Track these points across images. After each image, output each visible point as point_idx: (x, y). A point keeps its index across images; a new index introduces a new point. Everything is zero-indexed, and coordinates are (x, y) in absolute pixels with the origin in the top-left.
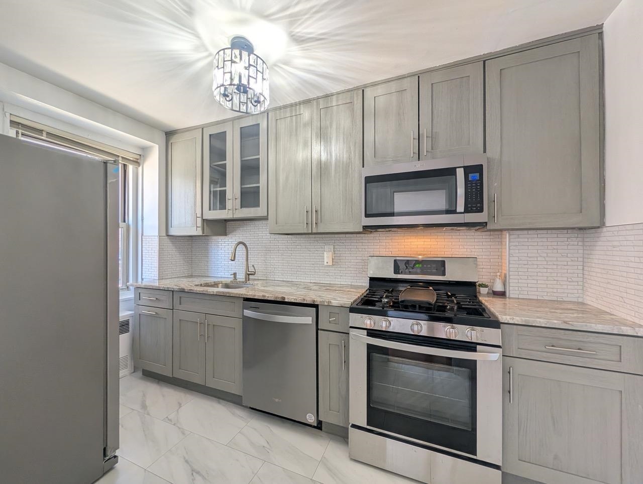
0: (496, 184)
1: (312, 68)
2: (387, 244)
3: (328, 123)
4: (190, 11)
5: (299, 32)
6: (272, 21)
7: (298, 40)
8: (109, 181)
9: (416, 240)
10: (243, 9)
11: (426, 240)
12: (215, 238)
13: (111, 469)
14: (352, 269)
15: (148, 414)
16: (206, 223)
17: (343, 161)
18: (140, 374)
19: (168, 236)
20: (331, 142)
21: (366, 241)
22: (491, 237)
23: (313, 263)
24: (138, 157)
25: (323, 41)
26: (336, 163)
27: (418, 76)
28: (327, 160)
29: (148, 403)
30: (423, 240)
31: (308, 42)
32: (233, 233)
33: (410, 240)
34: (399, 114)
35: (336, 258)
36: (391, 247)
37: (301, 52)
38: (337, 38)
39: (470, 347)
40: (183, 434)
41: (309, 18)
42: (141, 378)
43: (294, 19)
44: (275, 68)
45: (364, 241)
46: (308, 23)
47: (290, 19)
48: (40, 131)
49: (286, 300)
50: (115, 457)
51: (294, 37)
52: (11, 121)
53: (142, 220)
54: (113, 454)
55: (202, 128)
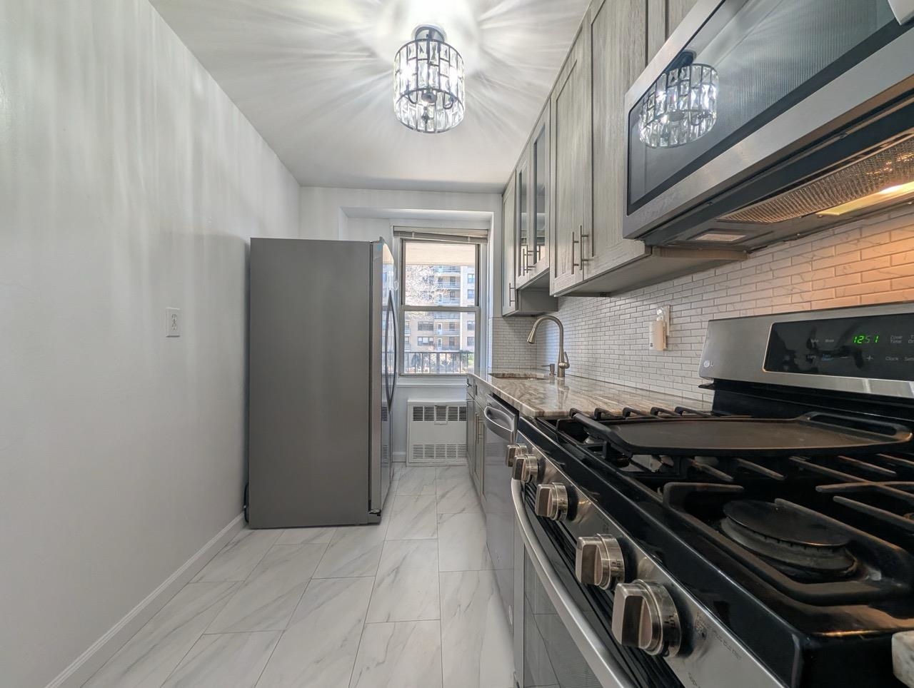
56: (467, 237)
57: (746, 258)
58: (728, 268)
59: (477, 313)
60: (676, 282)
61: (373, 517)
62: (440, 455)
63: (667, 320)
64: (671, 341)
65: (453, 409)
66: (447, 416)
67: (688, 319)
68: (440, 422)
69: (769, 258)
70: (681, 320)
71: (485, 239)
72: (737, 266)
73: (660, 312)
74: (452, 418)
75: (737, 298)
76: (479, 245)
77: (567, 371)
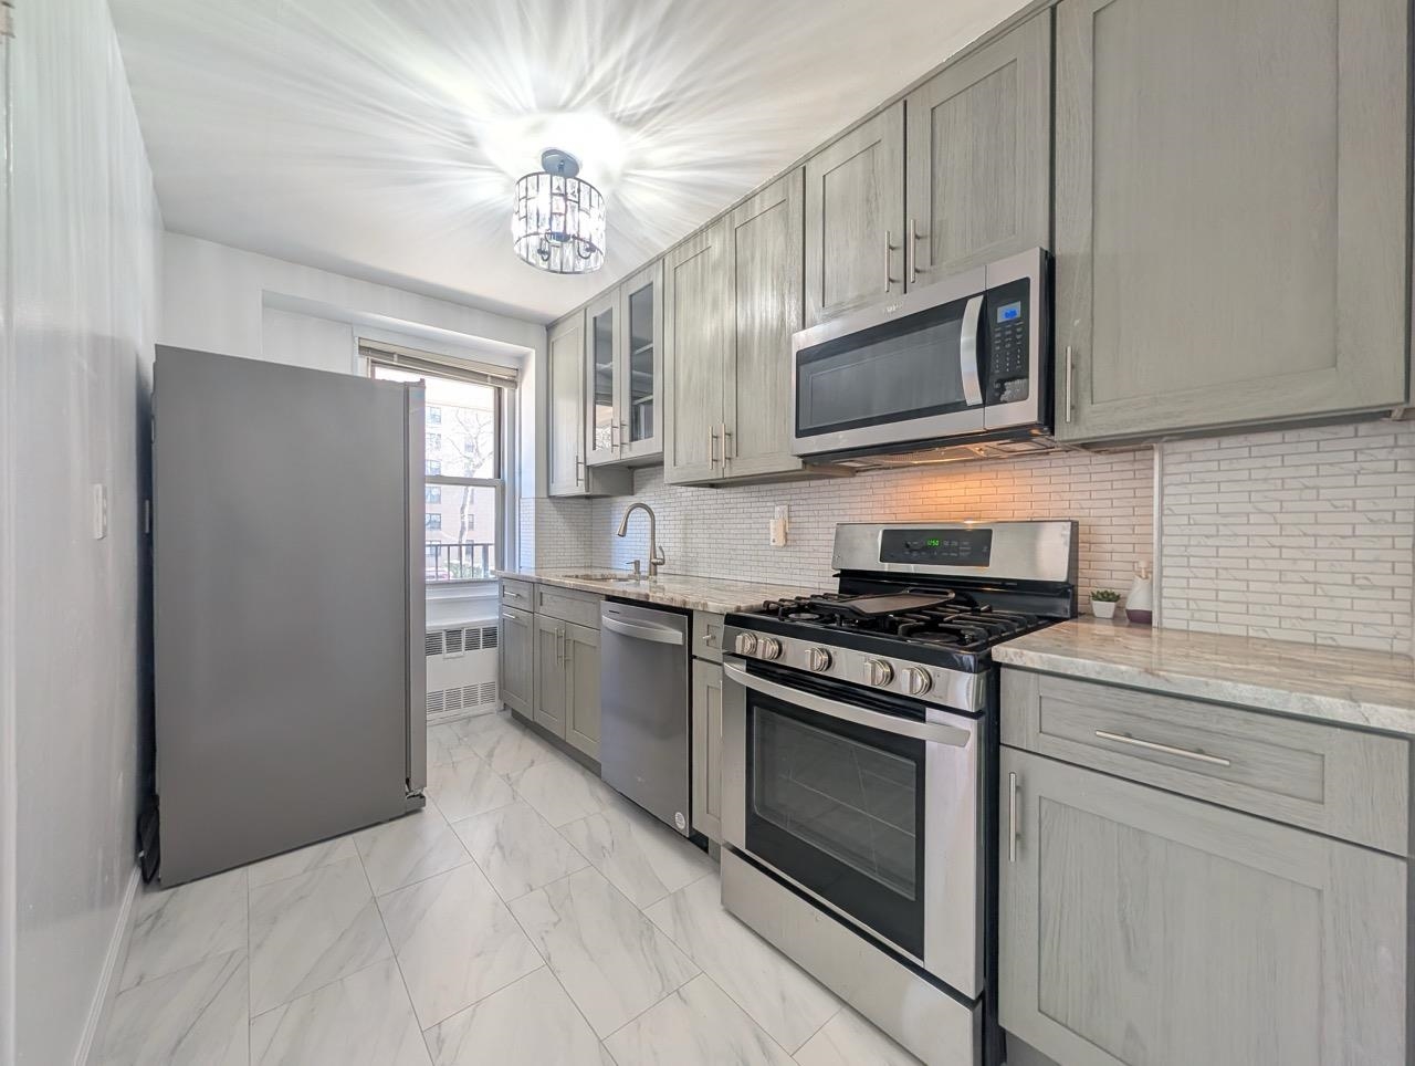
0: (1077, 322)
1: (685, 159)
2: (888, 498)
3: (748, 254)
4: (472, 141)
5: (623, 111)
6: (575, 109)
7: (632, 122)
8: (411, 411)
9: (947, 486)
10: (528, 110)
11: (970, 484)
12: (619, 499)
13: (417, 811)
14: (820, 555)
15: (490, 765)
16: (593, 473)
17: (772, 326)
18: (508, 714)
19: (550, 497)
20: (752, 293)
21: (848, 493)
22: (1136, 466)
23: (756, 542)
24: (514, 373)
25: (668, 111)
26: (760, 333)
27: (904, 101)
28: (747, 325)
29: (497, 752)
30: (963, 484)
31: (651, 119)
32: (644, 490)
33: (933, 487)
34: (868, 200)
35: (793, 531)
36: (894, 503)
37: (650, 138)
38: (689, 94)
39: (913, 708)
40: (514, 798)
41: (623, 84)
42: (509, 721)
43: (602, 95)
44: (629, 179)
45: (843, 494)
46: (628, 89)
47: (599, 96)
48: (391, 354)
49: (651, 600)
50: (422, 797)
51: (623, 120)
52: (360, 347)
53: (520, 473)
54: (419, 792)
55: (585, 308)
56: (487, 376)
57: (854, 476)
58: (839, 481)
59: (499, 488)
60: (794, 484)
61: (413, 805)
62: (453, 705)
63: (787, 519)
64: (789, 537)
65: (473, 633)
66: (463, 644)
67: (806, 519)
68: (454, 654)
69: (869, 479)
70: (798, 520)
71: (514, 382)
72: (847, 480)
73: (777, 509)
74: (472, 645)
75: (847, 506)
76: (499, 388)
77: (660, 569)
